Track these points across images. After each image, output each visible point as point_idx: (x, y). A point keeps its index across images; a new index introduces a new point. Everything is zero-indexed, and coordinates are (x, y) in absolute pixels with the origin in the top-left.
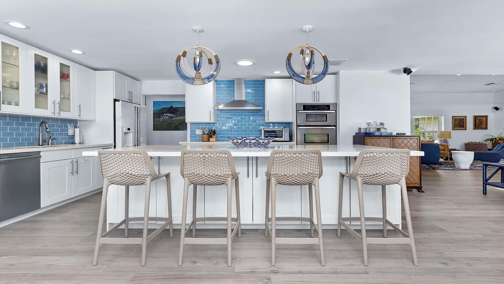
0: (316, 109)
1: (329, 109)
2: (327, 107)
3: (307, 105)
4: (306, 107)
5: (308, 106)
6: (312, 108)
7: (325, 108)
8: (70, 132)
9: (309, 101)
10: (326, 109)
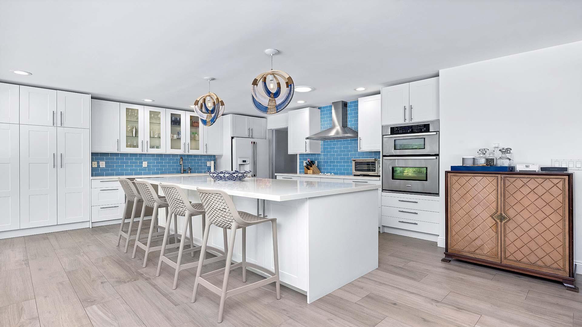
0: (409, 131)
1: (428, 131)
2: (425, 128)
3: (396, 127)
4: (395, 130)
5: (397, 129)
6: (402, 130)
7: (421, 129)
8: (208, 165)
9: (399, 121)
10: (423, 130)
